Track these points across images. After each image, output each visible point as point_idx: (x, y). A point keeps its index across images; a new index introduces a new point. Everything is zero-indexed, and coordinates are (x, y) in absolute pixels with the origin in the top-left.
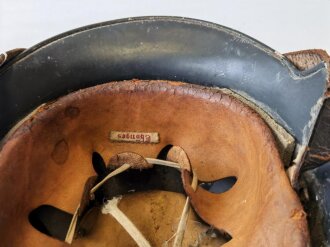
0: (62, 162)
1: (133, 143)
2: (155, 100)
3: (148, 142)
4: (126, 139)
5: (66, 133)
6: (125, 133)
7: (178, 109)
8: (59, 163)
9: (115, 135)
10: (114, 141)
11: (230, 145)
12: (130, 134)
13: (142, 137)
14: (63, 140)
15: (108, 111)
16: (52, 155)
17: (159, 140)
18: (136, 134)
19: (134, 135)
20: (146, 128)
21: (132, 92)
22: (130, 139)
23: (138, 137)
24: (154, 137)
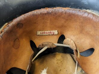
0: (18, 48)
1: (47, 35)
2: (56, 17)
3: (53, 35)
4: (44, 34)
5: (18, 35)
6: (43, 32)
7: (67, 20)
8: (16, 49)
9: (39, 33)
10: (39, 35)
11: (91, 35)
12: (46, 32)
13: (51, 33)
14: (17, 38)
15: (35, 23)
16: (13, 46)
17: (58, 33)
18: (48, 32)
19: (47, 32)
20: (52, 29)
21: (46, 14)
22: (45, 34)
23: (49, 33)
24: (56, 32)
